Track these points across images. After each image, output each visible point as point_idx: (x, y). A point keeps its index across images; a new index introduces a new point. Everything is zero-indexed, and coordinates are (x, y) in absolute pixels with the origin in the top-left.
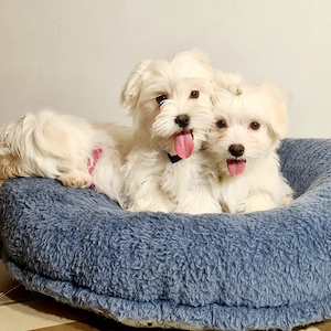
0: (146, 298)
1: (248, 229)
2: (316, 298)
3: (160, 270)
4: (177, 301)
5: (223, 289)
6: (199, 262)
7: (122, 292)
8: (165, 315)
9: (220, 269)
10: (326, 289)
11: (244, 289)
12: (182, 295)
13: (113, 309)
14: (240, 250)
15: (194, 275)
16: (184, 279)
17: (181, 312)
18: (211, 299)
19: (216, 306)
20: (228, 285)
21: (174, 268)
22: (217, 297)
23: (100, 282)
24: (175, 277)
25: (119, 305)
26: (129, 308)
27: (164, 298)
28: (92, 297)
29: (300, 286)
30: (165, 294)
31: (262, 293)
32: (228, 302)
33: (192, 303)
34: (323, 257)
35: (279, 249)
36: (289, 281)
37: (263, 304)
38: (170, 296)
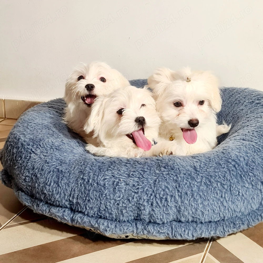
0: (125, 219)
1: (195, 168)
2: (243, 214)
3: (135, 200)
4: (147, 220)
5: (179, 211)
6: (162, 193)
7: (108, 215)
8: (139, 230)
9: (177, 197)
10: (249, 207)
11: (194, 210)
12: (151, 216)
13: (102, 227)
14: (190, 184)
15: (159, 202)
16: (152, 205)
17: (150, 228)
18: (171, 218)
19: (174, 223)
20: (183, 208)
21: (145, 197)
22: (175, 217)
23: (91, 208)
24: (145, 204)
25: (106, 224)
26: (113, 227)
27: (138, 219)
28: (86, 219)
29: (232, 207)
30: (139, 215)
31: (206, 212)
32: (183, 219)
33: (158, 221)
34: (247, 185)
35: (217, 181)
36: (225, 204)
37: (207, 220)
38: (142, 217)
